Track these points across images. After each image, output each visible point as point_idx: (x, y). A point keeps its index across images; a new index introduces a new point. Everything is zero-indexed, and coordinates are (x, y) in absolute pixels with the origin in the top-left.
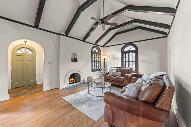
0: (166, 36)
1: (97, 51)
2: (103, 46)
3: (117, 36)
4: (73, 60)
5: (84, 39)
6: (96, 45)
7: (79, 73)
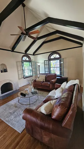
0: (81, 46)
1: (28, 59)
2: (33, 54)
3: (45, 45)
4: (3, 70)
5: (13, 49)
6: (26, 54)
7: (10, 82)
